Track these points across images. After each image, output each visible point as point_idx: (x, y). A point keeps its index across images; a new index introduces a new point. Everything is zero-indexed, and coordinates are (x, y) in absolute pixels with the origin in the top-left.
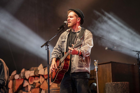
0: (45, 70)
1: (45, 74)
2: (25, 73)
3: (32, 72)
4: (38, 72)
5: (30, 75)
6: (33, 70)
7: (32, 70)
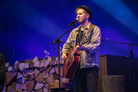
0: (40, 62)
1: (41, 67)
2: (18, 65)
3: (27, 65)
4: (34, 65)
5: (24, 67)
6: (28, 63)
7: (26, 63)
